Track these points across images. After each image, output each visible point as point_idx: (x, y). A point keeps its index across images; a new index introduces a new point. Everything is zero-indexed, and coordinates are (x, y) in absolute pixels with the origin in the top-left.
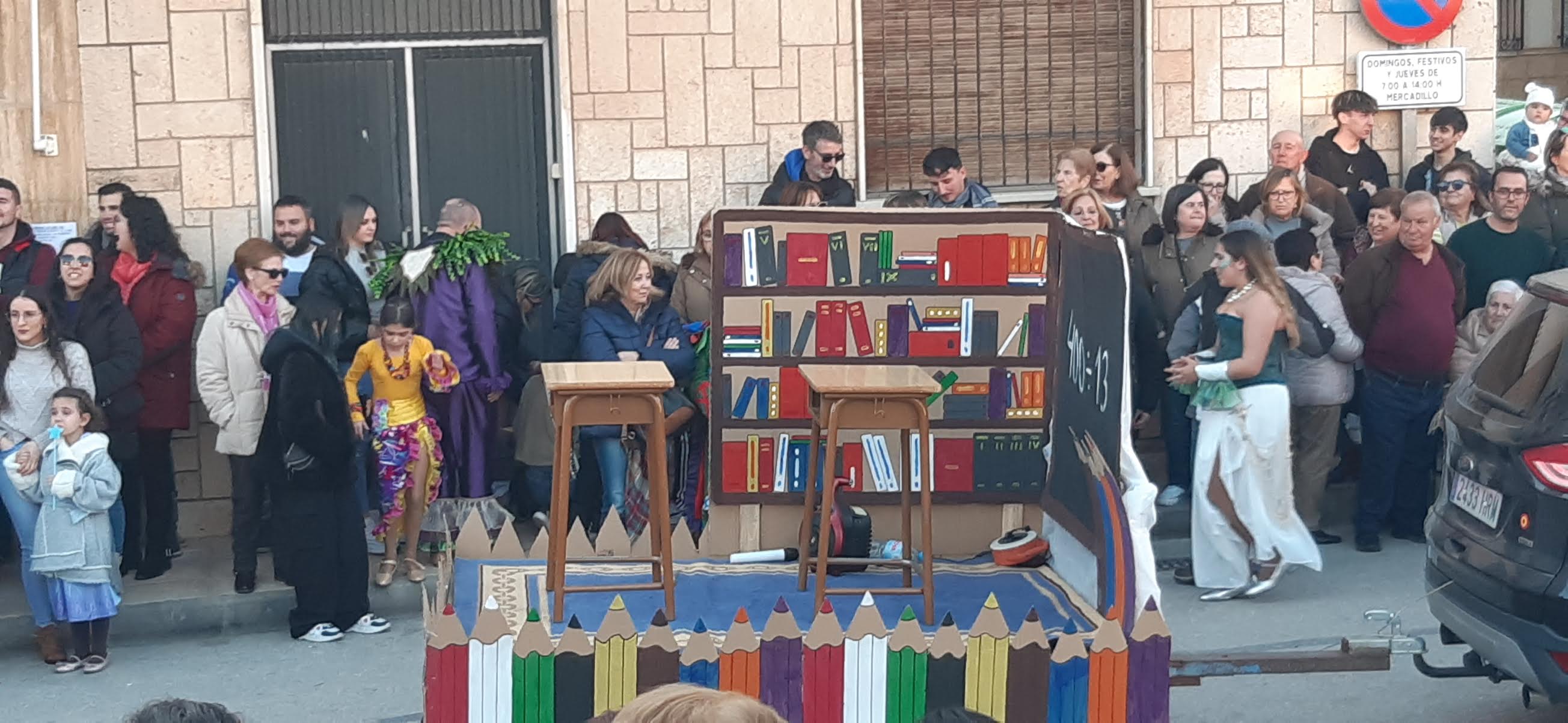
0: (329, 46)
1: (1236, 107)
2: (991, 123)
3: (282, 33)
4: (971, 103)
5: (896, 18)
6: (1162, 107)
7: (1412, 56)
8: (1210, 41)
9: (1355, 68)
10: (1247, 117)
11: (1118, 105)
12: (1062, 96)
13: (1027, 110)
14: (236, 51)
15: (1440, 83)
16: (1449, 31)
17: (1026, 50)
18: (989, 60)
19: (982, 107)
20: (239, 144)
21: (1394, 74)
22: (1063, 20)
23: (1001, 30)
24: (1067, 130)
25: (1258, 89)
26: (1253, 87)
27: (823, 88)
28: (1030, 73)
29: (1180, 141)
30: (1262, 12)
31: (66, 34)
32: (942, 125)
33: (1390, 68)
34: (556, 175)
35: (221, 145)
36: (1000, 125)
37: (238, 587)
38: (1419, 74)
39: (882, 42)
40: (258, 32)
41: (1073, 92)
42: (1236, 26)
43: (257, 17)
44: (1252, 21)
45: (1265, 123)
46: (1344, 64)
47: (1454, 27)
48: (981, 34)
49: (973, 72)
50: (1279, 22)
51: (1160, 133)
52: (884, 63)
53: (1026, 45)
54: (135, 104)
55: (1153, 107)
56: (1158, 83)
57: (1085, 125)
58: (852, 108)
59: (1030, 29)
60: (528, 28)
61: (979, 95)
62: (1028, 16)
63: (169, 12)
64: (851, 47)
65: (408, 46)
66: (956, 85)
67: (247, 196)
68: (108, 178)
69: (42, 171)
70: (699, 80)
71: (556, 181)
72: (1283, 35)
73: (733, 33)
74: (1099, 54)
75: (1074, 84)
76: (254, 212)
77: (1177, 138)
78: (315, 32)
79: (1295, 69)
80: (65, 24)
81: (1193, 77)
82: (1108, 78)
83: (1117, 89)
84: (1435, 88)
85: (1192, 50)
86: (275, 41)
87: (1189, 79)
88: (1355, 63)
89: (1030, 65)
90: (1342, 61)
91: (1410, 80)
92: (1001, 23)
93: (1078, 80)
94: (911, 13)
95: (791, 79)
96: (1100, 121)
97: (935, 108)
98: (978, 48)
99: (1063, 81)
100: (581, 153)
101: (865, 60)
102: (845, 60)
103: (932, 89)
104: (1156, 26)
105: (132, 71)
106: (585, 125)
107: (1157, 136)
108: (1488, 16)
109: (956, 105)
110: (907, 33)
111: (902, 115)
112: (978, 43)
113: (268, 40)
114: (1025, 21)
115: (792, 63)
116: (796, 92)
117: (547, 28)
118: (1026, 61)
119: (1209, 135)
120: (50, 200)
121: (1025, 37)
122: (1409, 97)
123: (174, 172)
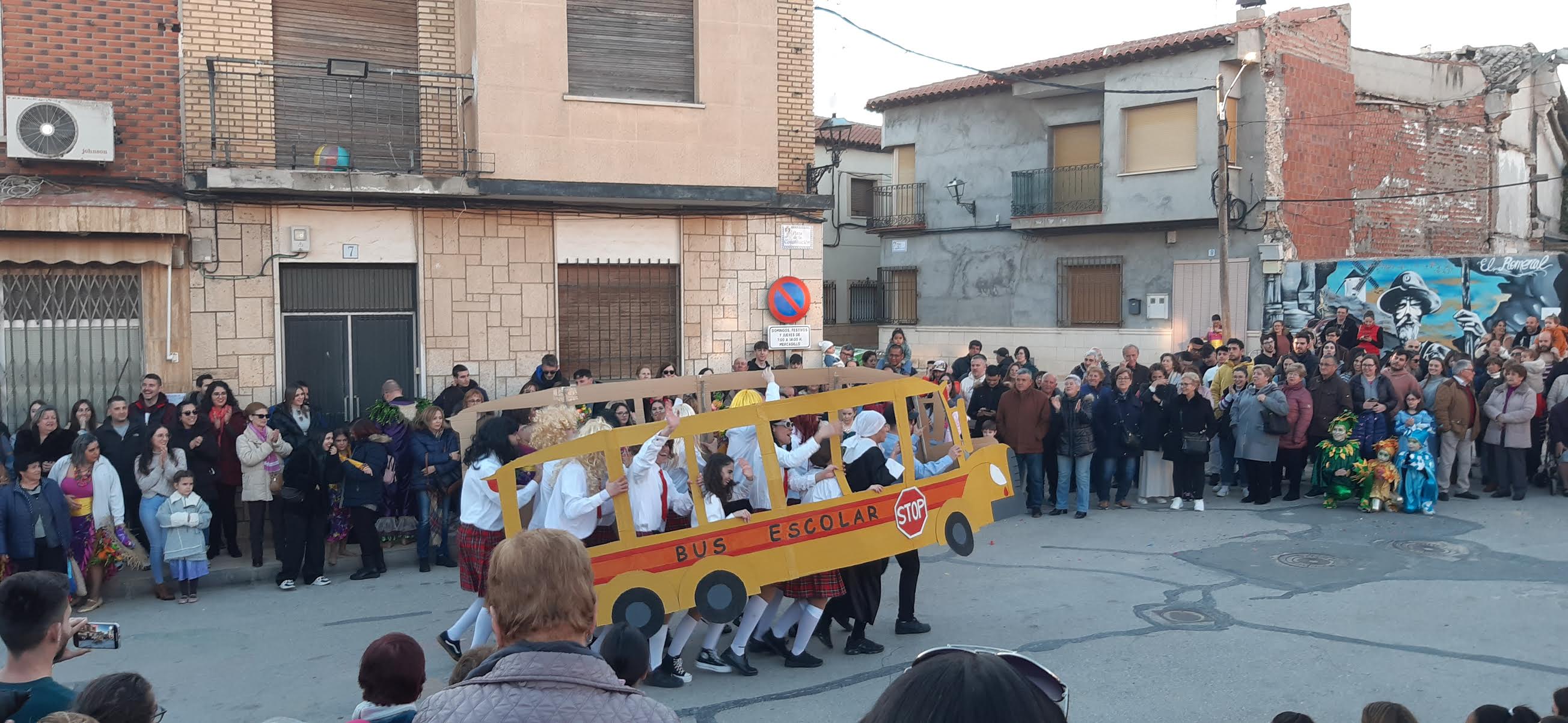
0: (311, 314)
3: (290, 308)
4: (606, 344)
5: (574, 307)
6: (688, 347)
7: (789, 327)
8: (707, 320)
10: (723, 351)
11: (670, 345)
12: (646, 341)
13: (630, 347)
14: (267, 315)
15: (801, 340)
16: (804, 319)
17: (630, 322)
18: (614, 326)
19: (611, 346)
20: (267, 358)
21: (780, 335)
22: (646, 310)
23: (619, 313)
24: (648, 356)
25: (727, 340)
26: (725, 340)
27: (541, 336)
28: (632, 331)
29: (695, 360)
30: (729, 308)
31: (185, 306)
33: (779, 333)
34: (417, 373)
35: (258, 359)
36: (619, 353)
37: (255, 564)
38: (792, 335)
39: (567, 317)
40: (278, 307)
41: (650, 340)
42: (718, 314)
43: (278, 300)
44: (725, 312)
47: (806, 317)
48: (611, 314)
49: (607, 330)
50: (736, 313)
51: (687, 356)
52: (568, 326)
53: (630, 320)
54: (217, 339)
55: (684, 347)
56: (686, 337)
57: (655, 354)
58: (554, 345)
59: (632, 313)
60: (406, 307)
61: (609, 340)
62: (632, 307)
63: (235, 297)
64: (553, 318)
65: (349, 314)
66: (599, 336)
67: (271, 382)
68: (202, 373)
69: (170, 369)
70: (485, 331)
71: (418, 375)
72: (737, 318)
73: (500, 312)
74: (661, 324)
76: (273, 389)
78: (305, 308)
79: (742, 332)
80: (184, 302)
81: (701, 334)
82: (665, 334)
83: (669, 339)
84: (799, 341)
85: (700, 323)
86: (286, 312)
87: (699, 336)
89: (632, 328)
90: (757, 329)
92: (620, 310)
93: (652, 335)
94: (580, 305)
95: (526, 332)
96: (662, 352)
97: (590, 344)
98: (609, 320)
99: (646, 335)
100: (430, 363)
101: (559, 324)
102: (551, 324)
103: (589, 338)
104: (685, 313)
105: (217, 325)
106: (432, 351)
107: (685, 358)
108: (819, 313)
109: (600, 345)
110: (578, 314)
111: (576, 348)
112: (610, 318)
113: (282, 311)
114: (630, 309)
115: (527, 325)
117: (415, 307)
118: (630, 326)
119: (707, 358)
120: (174, 383)
121: (630, 316)
122: (783, 345)
123: (236, 370)
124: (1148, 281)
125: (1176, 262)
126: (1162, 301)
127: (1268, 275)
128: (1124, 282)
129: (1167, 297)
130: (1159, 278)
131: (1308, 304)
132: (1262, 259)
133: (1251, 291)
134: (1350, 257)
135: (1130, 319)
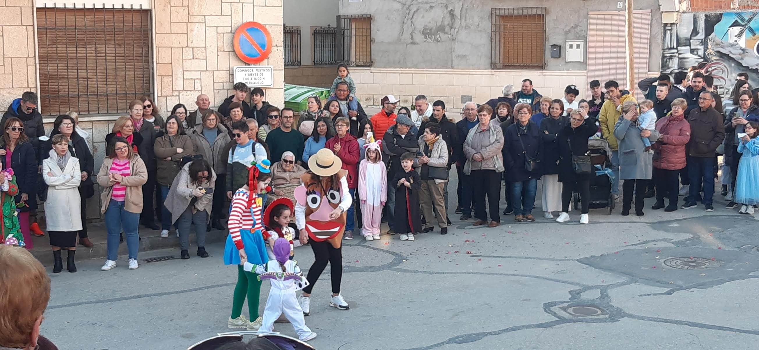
1: (189, 85)
2: (93, 89)
4: (84, 81)
5: (53, 47)
6: (160, 85)
7: (253, 68)
8: (178, 60)
9: (233, 72)
10: (193, 89)
11: (143, 83)
12: (121, 80)
13: (107, 85)
15: (264, 78)
16: (267, 60)
17: (106, 62)
18: (91, 64)
19: (89, 83)
21: (247, 75)
22: (120, 50)
23: (96, 53)
24: (123, 93)
25: (197, 79)
26: (195, 78)
27: (22, 75)
28: (108, 70)
29: (168, 98)
30: (198, 50)
32: (73, 90)
33: (246, 72)
36: (96, 90)
38: (256, 75)
39: (47, 57)
41: (125, 78)
42: (188, 55)
44: (194, 54)
45: (200, 91)
46: (229, 71)
47: (268, 58)
48: (88, 55)
49: (85, 69)
50: (204, 54)
51: (160, 95)
52: (48, 65)
53: (106, 60)
55: (157, 85)
56: (158, 76)
57: (131, 90)
58: (34, 82)
59: (108, 53)
61: (87, 78)
62: (107, 48)
64: (33, 58)
66: (78, 74)
72: (206, 59)
74: (135, 64)
75: (126, 75)
77: (166, 97)
79: (211, 72)
81: (172, 73)
82: (139, 73)
83: (143, 77)
84: (262, 80)
85: (171, 63)
87: (171, 74)
88: (233, 70)
89: (107, 67)
90: (228, 69)
91: (253, 77)
92: (96, 51)
93: (127, 74)
94: (59, 46)
95: (9, 70)
96: (136, 89)
97: (69, 83)
98: (87, 60)
99: (121, 74)
101: (39, 64)
102: (31, 64)
103: (68, 76)
104: (157, 54)
107: (159, 95)
108: (280, 54)
109: (78, 82)
110: (57, 54)
111: (57, 85)
112: (86, 58)
114: (106, 50)
115: (9, 64)
116: (11, 76)
118: (106, 66)
119: (179, 96)
121: (106, 56)
122: (253, 83)
124: (567, 29)
125: (590, 13)
126: (578, 46)
127: (666, 25)
128: (547, 29)
129: (583, 43)
130: (577, 26)
131: (698, 49)
132: (661, 10)
133: (652, 38)
134: (734, 9)
135: (551, 62)
